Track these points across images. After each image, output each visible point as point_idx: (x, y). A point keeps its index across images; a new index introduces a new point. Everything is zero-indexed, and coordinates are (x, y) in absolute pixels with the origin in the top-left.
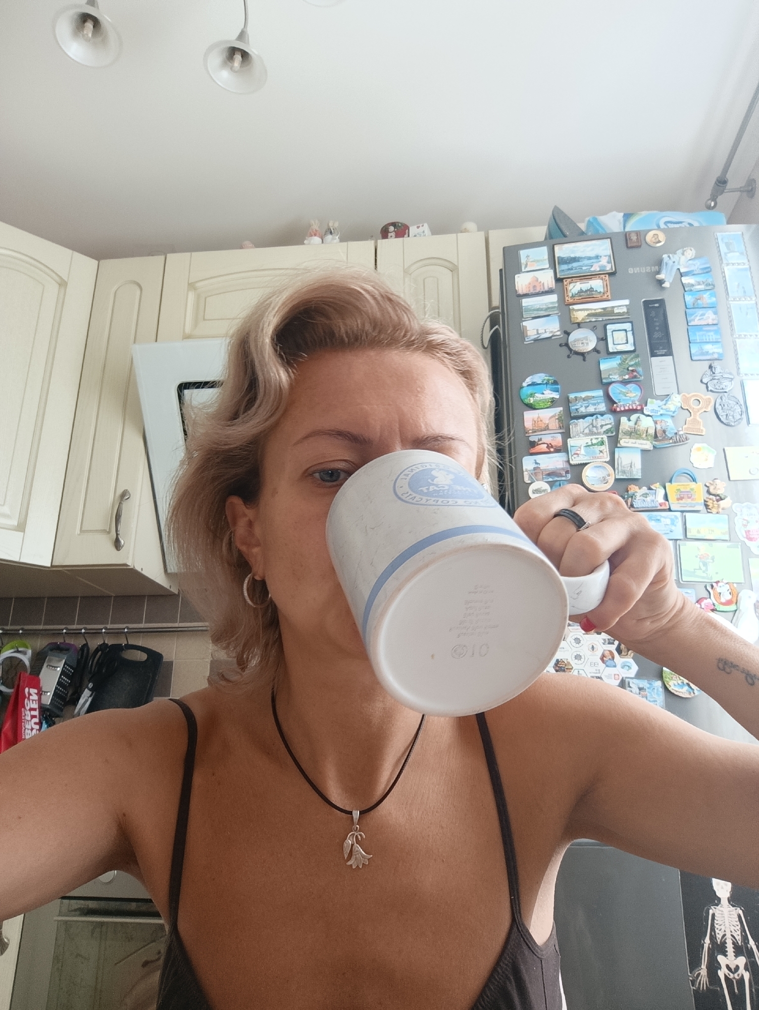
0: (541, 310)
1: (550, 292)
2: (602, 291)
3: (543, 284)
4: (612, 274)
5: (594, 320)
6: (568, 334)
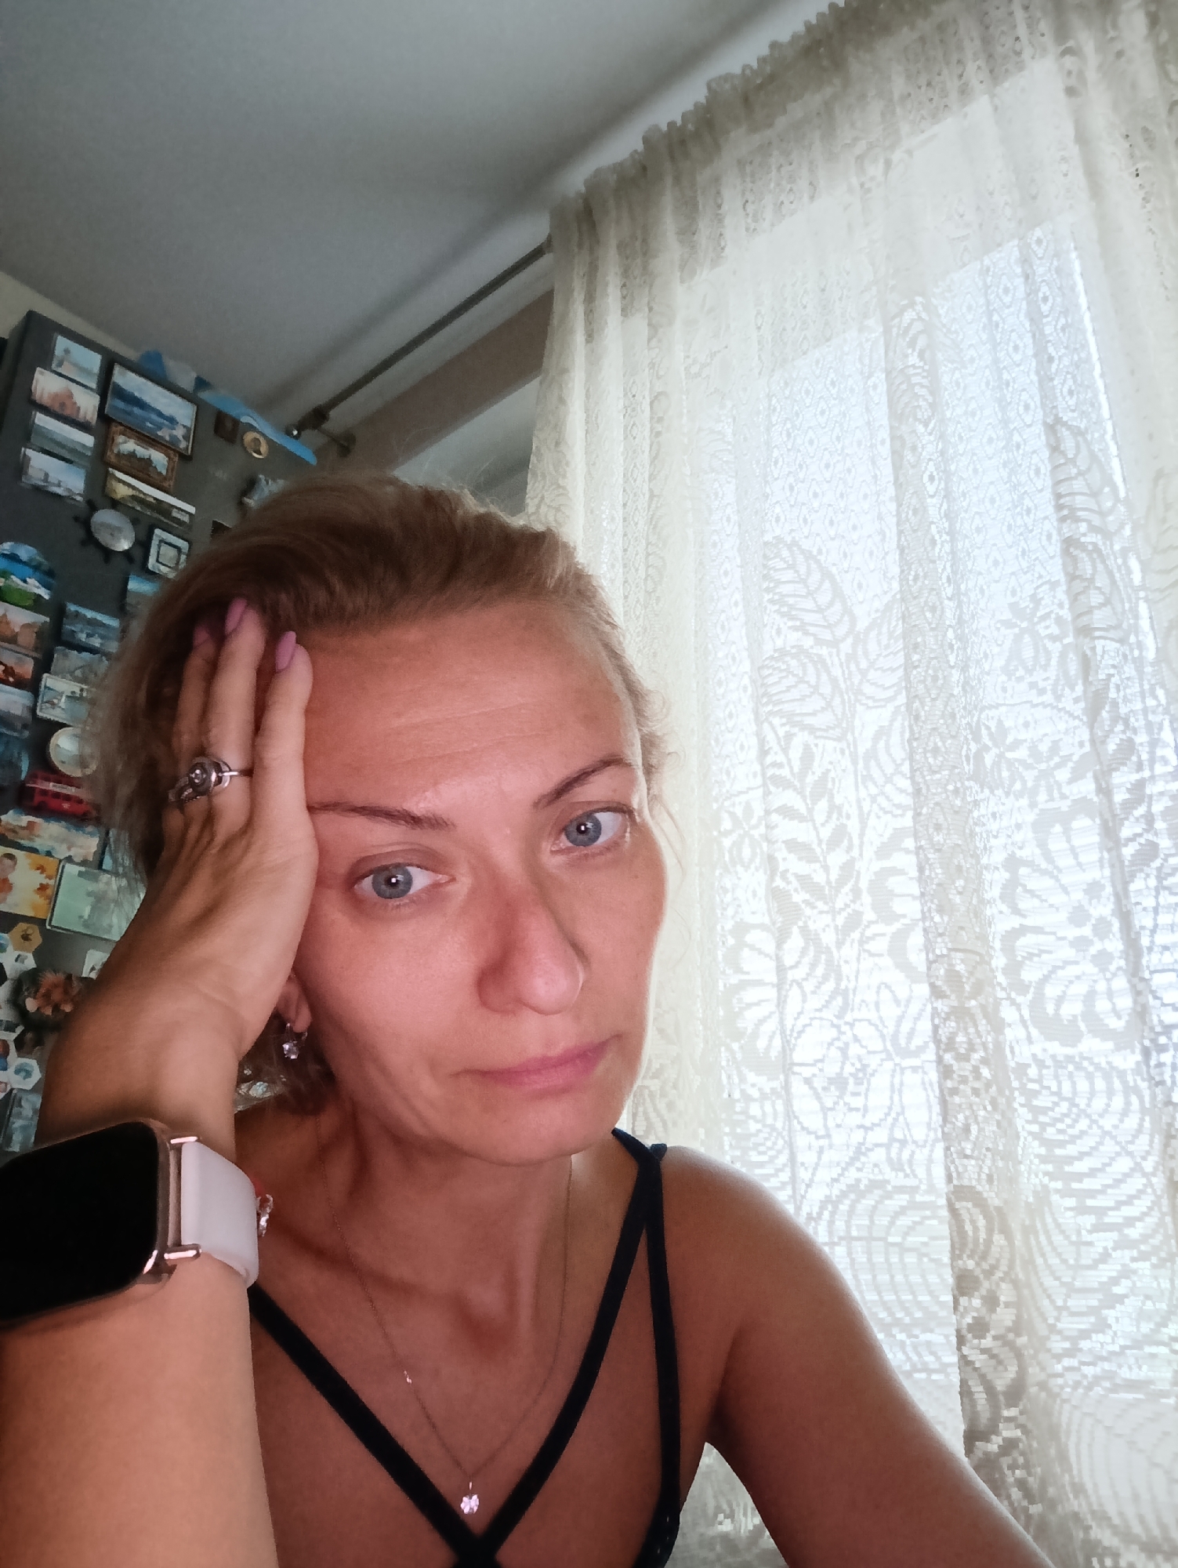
0: (63, 446)
1: (84, 427)
2: (164, 472)
3: (79, 408)
4: (184, 458)
5: (139, 508)
6: (92, 507)
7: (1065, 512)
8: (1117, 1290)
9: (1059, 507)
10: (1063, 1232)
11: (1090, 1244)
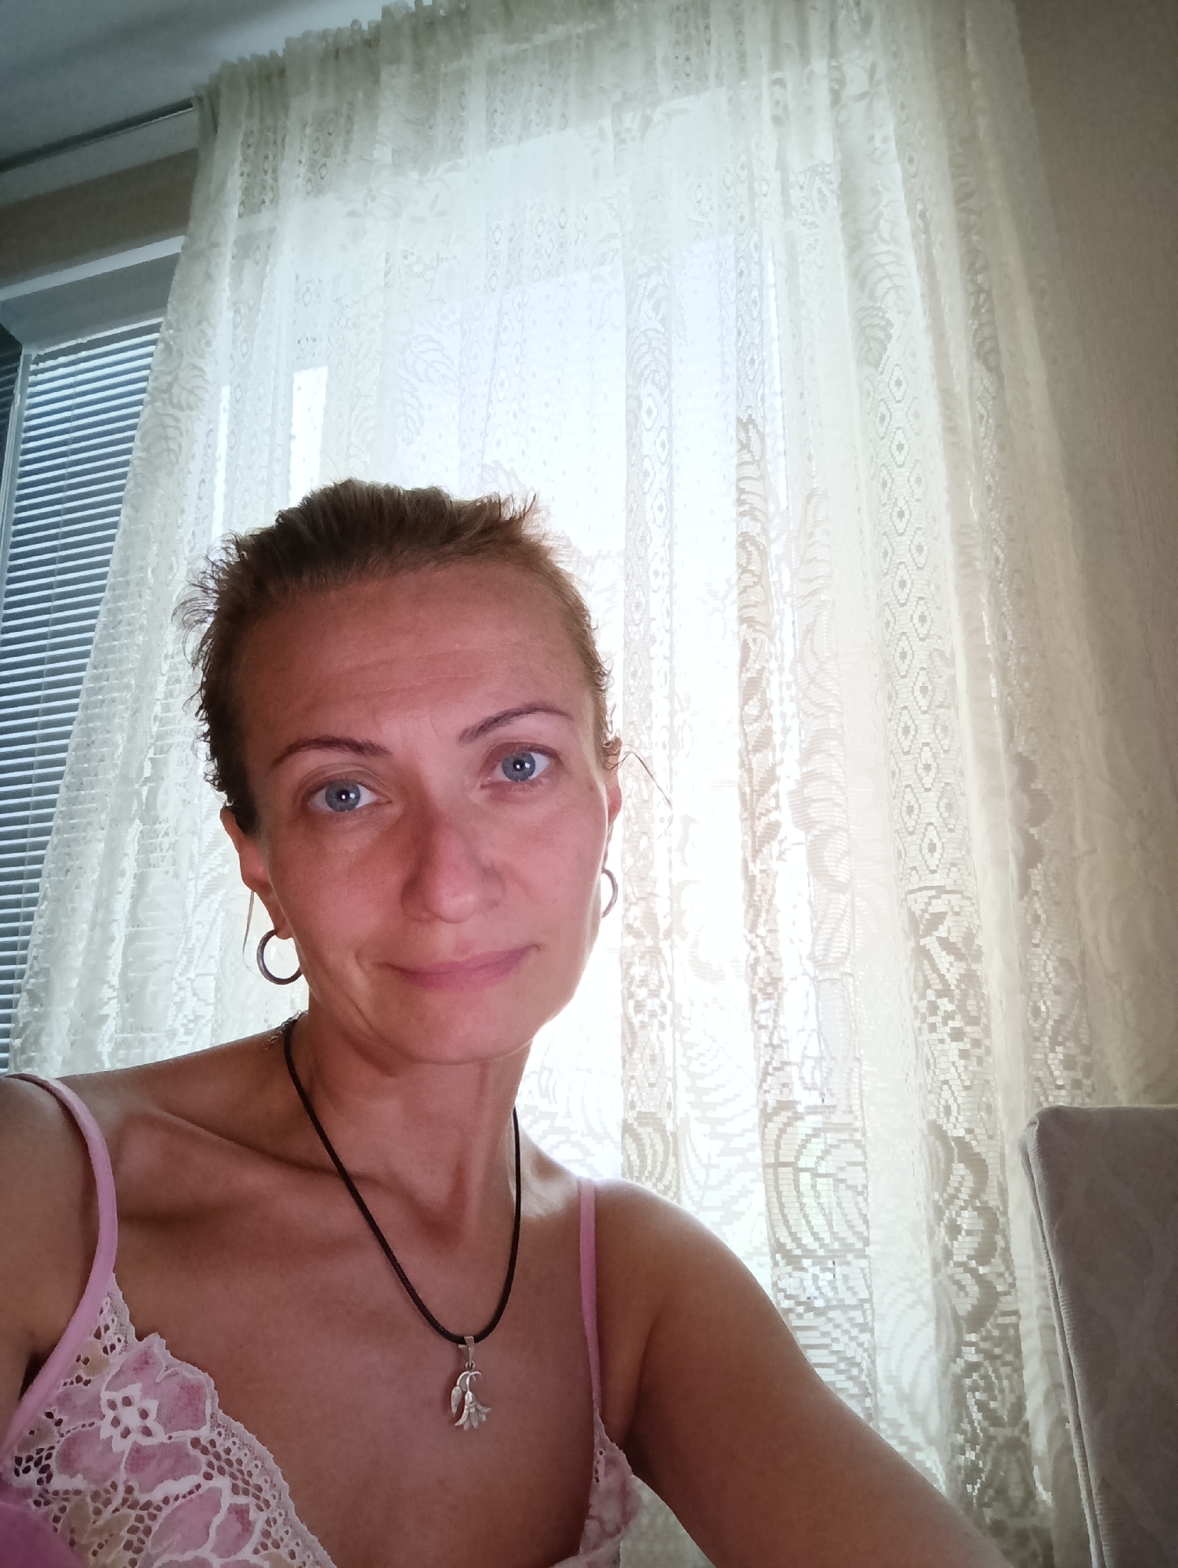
7: (747, 507)
8: (735, 1208)
9: (740, 502)
10: (697, 1156)
11: (717, 1167)
